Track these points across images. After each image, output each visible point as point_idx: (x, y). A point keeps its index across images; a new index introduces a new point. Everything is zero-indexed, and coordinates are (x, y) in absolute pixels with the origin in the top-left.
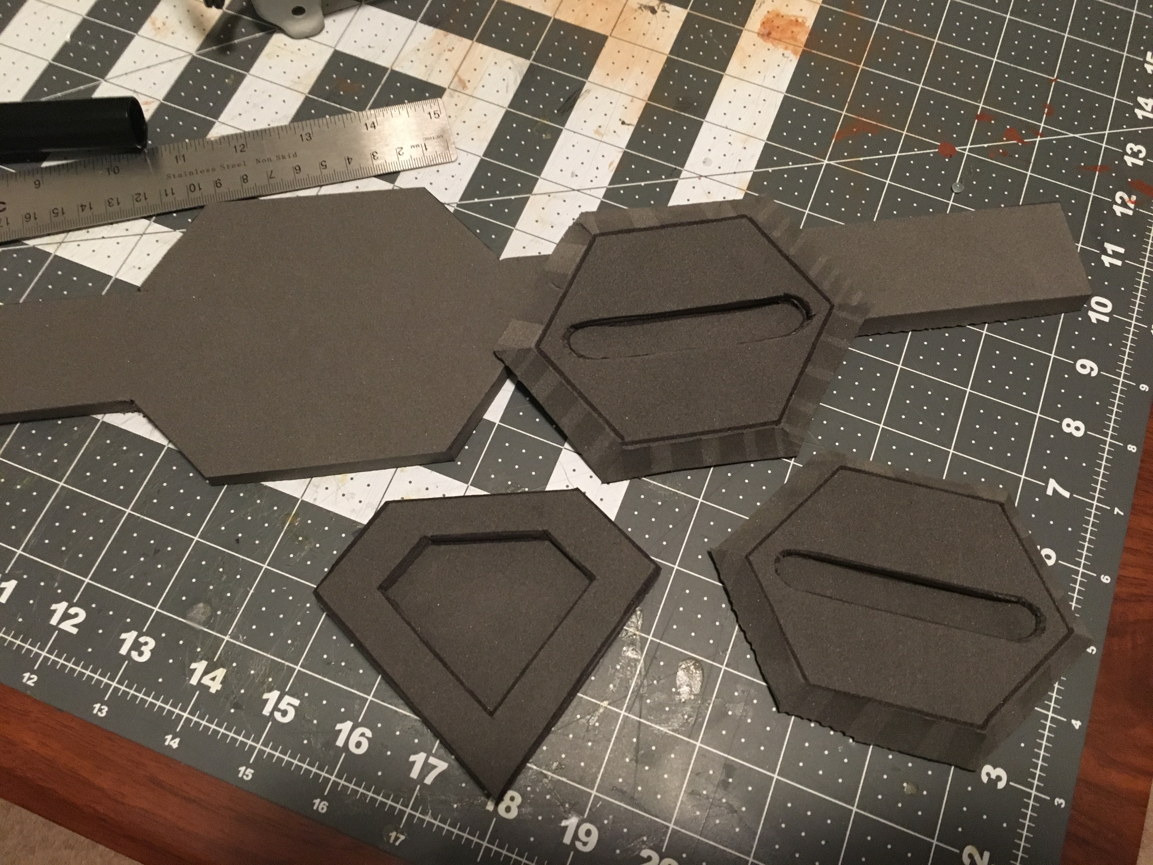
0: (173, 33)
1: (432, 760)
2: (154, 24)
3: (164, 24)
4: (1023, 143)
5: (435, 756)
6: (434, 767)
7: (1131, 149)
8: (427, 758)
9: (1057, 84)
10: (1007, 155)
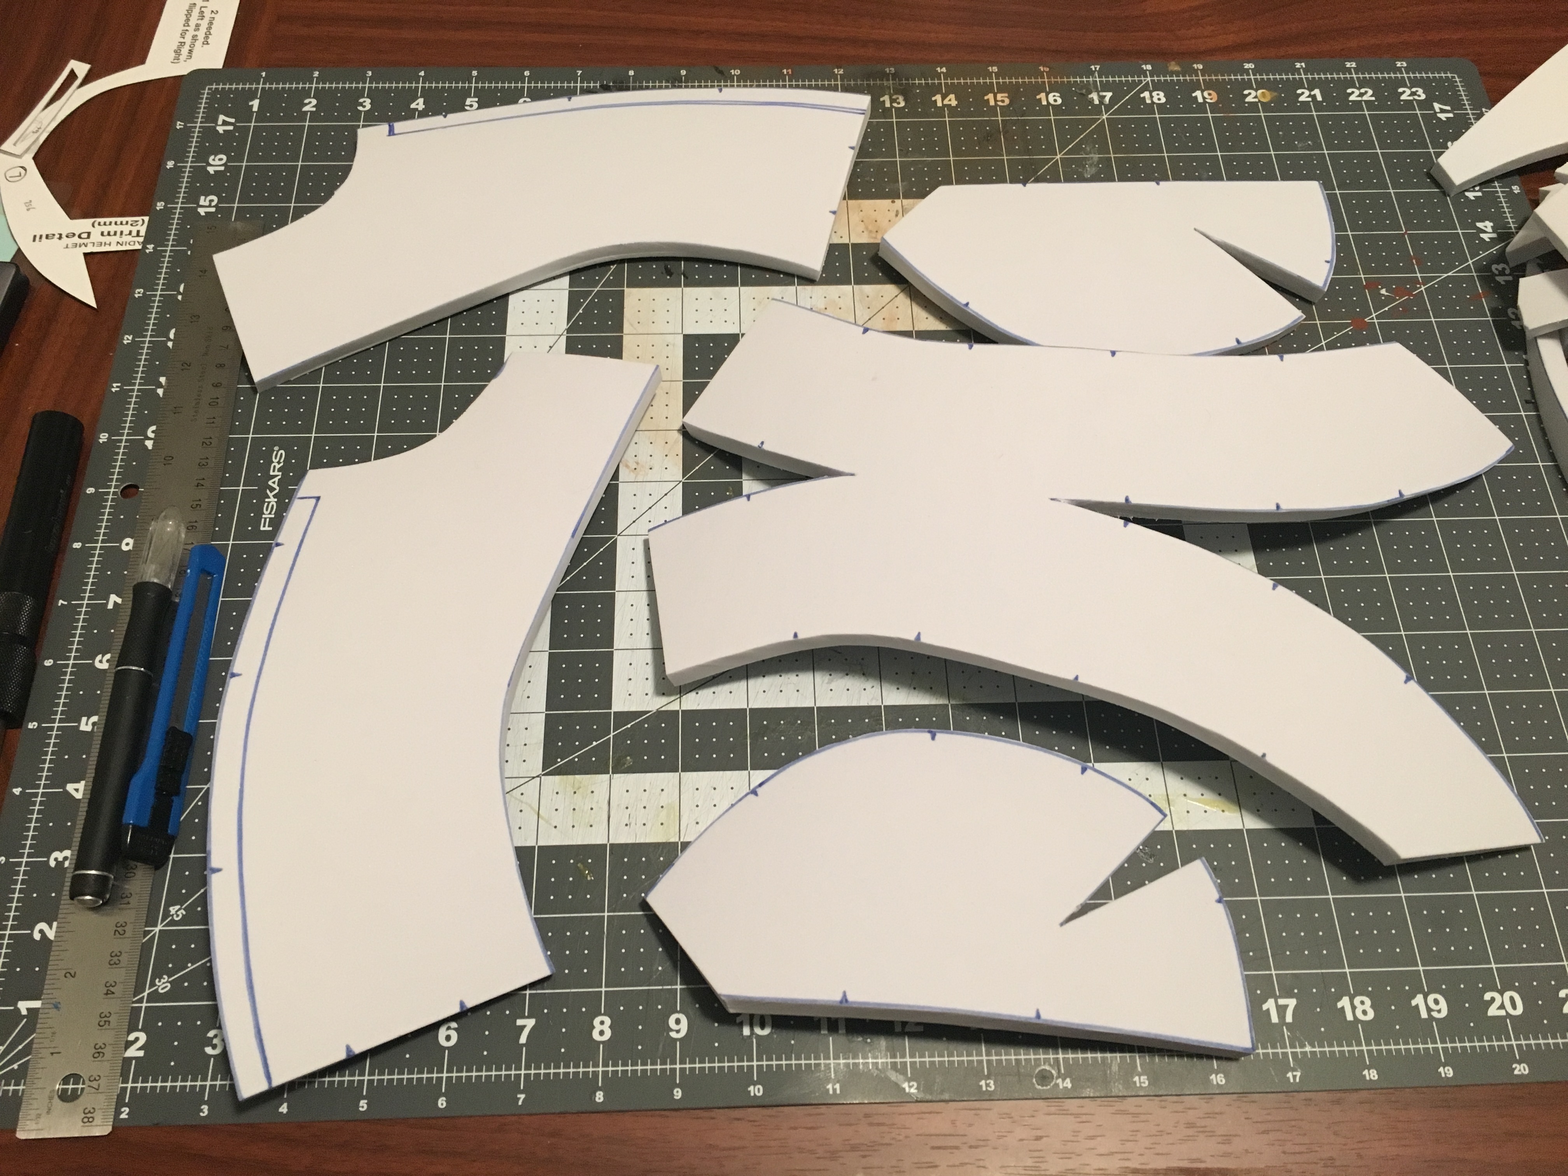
0: (651, 469)
1: (1281, 1002)
2: (627, 466)
3: (637, 463)
4: (1413, 295)
5: (1281, 997)
6: (1286, 1006)
7: (1497, 269)
8: (1276, 1002)
9: (1409, 235)
10: (1406, 310)
